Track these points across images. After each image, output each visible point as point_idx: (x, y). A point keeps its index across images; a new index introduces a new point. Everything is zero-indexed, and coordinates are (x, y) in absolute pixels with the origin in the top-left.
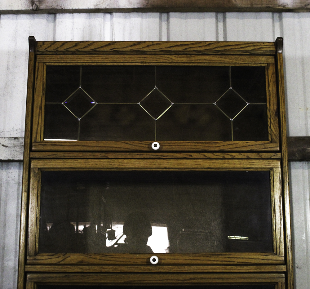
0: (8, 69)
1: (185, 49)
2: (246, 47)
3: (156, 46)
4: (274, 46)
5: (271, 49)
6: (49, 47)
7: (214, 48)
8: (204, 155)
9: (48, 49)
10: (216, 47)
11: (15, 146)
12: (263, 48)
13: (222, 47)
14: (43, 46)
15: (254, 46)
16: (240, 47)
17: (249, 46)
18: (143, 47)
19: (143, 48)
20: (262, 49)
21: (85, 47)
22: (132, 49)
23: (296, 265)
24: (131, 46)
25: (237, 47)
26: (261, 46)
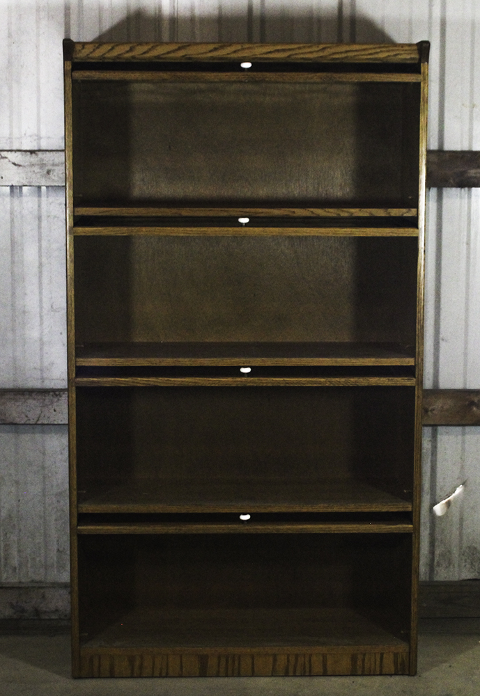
0: (10, 36)
1: (289, 56)
2: (377, 53)
3: (247, 51)
4: (417, 51)
5: (413, 56)
6: (91, 53)
7: (330, 55)
8: (312, 212)
9: (91, 55)
10: (334, 54)
11: (33, 165)
12: (401, 54)
13: (341, 53)
14: (83, 51)
15: (388, 51)
16: (367, 52)
17: (381, 51)
18: (229, 52)
19: (228, 54)
20: (400, 57)
21: (145, 53)
22: (212, 57)
23: (441, 336)
24: (210, 51)
25: (363, 53)
26: (398, 52)
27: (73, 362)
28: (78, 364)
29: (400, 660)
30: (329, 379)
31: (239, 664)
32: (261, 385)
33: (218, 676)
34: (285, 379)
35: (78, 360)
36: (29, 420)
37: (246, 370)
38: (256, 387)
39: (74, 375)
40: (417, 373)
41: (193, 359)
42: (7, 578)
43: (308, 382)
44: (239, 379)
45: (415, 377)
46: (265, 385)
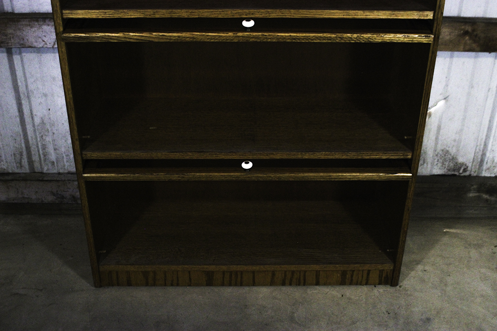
27: (59, 15)
28: (65, 17)
29: (384, 275)
30: (339, 35)
31: (242, 277)
32: (265, 40)
33: (223, 285)
34: (292, 34)
35: (64, 12)
36: (47, 44)
37: (249, 24)
38: (260, 42)
39: (61, 29)
40: (434, 29)
41: (190, 11)
42: (48, 169)
43: (317, 38)
44: (240, 34)
45: (432, 34)
46: (269, 40)
